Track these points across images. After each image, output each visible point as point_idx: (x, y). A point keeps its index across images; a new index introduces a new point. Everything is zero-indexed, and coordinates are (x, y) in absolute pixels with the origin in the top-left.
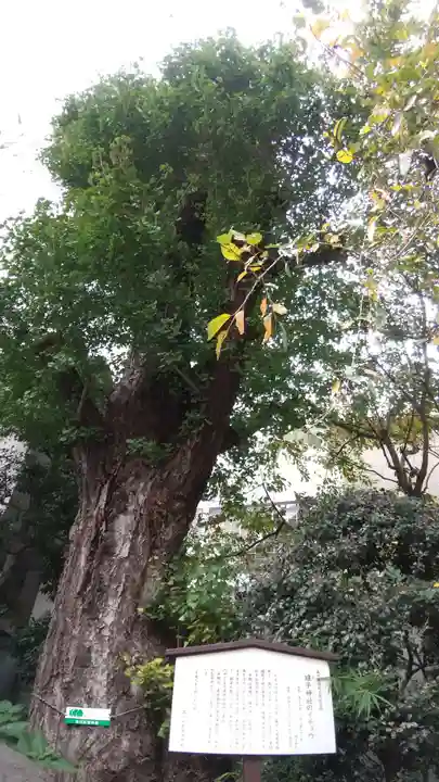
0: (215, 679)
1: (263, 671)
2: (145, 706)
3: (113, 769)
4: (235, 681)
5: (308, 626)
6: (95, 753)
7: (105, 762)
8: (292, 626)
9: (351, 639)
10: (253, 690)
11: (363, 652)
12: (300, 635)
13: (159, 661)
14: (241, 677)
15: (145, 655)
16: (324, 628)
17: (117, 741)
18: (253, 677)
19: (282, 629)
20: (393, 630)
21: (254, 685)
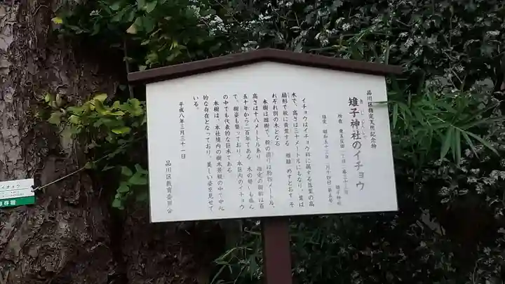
0: (211, 112)
1: (284, 95)
2: (88, 166)
3: (48, 269)
4: (241, 112)
5: (346, 27)
6: (18, 250)
7: (37, 260)
8: (319, 28)
9: (416, 45)
10: (271, 123)
11: (434, 62)
12: (333, 41)
13: (102, 97)
14: (251, 104)
15: (75, 91)
16: (373, 29)
17: (50, 225)
18: (270, 104)
19: (304, 33)
20: (486, 29)
21: (271, 116)
